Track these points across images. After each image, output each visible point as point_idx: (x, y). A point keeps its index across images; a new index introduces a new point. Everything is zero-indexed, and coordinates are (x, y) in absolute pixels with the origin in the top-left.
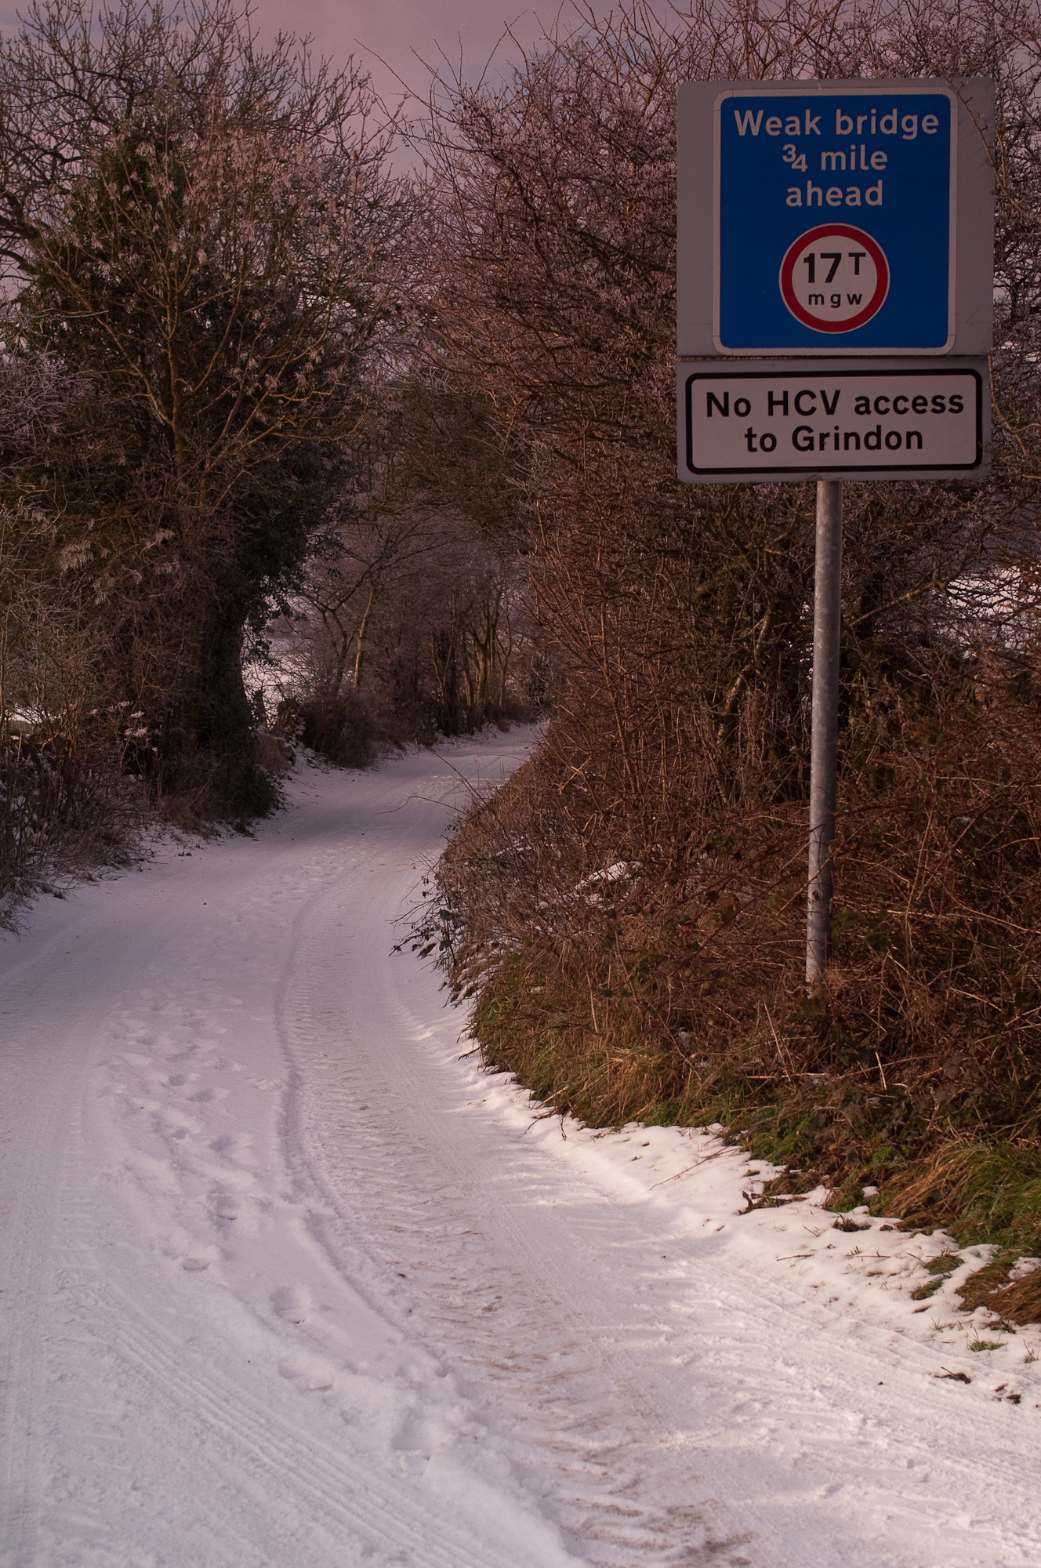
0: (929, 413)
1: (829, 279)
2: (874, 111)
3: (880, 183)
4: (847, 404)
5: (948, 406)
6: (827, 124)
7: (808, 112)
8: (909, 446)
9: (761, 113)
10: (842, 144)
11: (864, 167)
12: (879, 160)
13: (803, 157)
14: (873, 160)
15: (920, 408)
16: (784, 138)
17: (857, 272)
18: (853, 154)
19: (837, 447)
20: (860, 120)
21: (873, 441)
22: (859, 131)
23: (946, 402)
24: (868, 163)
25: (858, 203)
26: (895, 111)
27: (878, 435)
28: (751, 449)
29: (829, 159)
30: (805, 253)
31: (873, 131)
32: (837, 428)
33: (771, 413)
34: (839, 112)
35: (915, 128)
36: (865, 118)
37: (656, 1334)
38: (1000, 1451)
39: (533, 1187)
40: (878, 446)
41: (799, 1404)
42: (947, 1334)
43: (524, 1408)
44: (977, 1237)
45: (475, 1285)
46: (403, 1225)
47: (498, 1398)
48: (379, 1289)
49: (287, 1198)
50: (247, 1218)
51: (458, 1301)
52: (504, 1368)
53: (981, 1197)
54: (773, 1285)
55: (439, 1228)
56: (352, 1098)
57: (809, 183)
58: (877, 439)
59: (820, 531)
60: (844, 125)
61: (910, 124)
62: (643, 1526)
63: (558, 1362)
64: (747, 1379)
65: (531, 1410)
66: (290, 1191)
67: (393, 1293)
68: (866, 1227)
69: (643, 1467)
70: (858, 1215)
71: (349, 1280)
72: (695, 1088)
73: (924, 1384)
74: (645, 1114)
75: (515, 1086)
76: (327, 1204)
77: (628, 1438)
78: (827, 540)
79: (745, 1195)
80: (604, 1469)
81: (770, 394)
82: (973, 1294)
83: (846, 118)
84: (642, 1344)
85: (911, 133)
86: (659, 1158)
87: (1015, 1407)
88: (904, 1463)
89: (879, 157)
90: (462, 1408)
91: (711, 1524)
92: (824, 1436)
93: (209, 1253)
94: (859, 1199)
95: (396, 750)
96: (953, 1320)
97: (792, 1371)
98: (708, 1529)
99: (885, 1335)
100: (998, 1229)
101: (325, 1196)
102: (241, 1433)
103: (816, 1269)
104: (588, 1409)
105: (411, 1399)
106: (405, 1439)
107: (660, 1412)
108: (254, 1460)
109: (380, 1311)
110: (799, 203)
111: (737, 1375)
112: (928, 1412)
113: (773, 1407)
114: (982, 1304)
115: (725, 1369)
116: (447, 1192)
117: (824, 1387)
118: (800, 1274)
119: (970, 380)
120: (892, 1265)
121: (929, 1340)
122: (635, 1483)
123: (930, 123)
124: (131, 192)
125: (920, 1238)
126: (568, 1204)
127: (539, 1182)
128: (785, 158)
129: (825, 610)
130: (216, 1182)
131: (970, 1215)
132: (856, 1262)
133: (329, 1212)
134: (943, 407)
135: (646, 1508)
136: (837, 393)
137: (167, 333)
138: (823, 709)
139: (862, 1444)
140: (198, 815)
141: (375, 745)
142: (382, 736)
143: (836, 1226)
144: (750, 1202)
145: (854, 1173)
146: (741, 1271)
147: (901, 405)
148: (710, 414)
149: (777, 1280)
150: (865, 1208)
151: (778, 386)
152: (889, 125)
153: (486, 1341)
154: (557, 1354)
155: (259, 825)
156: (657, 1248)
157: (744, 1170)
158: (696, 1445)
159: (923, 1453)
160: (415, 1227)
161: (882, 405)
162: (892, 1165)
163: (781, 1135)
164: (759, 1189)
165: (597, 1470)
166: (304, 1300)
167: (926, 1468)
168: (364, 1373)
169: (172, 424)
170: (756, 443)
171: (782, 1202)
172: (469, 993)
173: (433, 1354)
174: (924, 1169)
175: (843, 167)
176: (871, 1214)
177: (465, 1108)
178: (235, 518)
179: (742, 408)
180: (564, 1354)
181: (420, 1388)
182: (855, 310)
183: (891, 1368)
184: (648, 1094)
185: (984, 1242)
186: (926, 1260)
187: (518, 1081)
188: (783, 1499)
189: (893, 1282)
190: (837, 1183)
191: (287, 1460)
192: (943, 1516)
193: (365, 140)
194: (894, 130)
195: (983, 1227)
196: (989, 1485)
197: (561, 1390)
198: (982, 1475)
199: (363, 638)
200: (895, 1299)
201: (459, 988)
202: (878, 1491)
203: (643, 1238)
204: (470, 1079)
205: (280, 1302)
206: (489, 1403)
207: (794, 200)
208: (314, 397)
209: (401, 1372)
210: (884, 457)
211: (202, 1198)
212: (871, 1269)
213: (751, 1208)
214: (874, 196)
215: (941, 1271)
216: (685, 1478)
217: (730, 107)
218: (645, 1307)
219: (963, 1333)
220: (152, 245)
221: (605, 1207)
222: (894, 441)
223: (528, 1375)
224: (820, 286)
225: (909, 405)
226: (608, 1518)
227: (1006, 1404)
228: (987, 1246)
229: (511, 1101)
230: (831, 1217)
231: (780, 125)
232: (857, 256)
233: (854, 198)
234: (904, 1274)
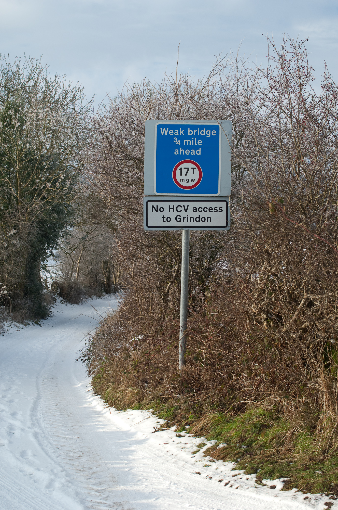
0: (213, 212)
1: (186, 175)
2: (198, 129)
3: (200, 148)
4: (190, 209)
5: (219, 210)
6: (186, 132)
7: (181, 129)
8: (208, 221)
9: (168, 129)
10: (190, 138)
11: (196, 144)
12: (200, 142)
13: (179, 141)
14: (198, 142)
15: (210, 211)
16: (174, 136)
17: (194, 173)
18: (193, 141)
19: (188, 221)
20: (195, 131)
21: (198, 219)
22: (195, 134)
23: (218, 209)
24: (197, 143)
25: (194, 154)
26: (204, 129)
27: (199, 218)
28: (164, 221)
29: (186, 142)
30: (179, 168)
31: (198, 135)
32: (188, 216)
33: (169, 211)
34: (189, 129)
35: (210, 134)
36: (196, 131)
37: (122, 463)
38: (203, 490)
39: (99, 426)
40: (199, 221)
41: (155, 479)
42: (198, 463)
43: (83, 480)
44: (212, 438)
45: (77, 451)
46: (61, 435)
47: (76, 477)
48: (50, 451)
49: (29, 428)
50: (17, 433)
51: (71, 454)
52: (80, 470)
53: (215, 428)
54: (157, 451)
55: (71, 436)
56: (54, 402)
57: (181, 148)
58: (199, 219)
59: (183, 244)
60: (191, 133)
61: (208, 133)
62: (107, 506)
63: (95, 469)
64: (144, 474)
65: (84, 480)
66: (30, 426)
67: (54, 452)
68: (185, 436)
69: (110, 493)
70: (183, 433)
71: (43, 449)
72: (147, 399)
73: (188, 475)
74: (133, 407)
75: (101, 399)
76: (40, 430)
77: (108, 487)
78: (185, 247)
79: (154, 428)
80: (100, 494)
81: (169, 206)
82: (207, 453)
83: (191, 131)
84: (119, 466)
85: (209, 135)
86: (134, 418)
87: (210, 480)
88: (177, 493)
89: (200, 141)
90: (65, 479)
91: (124, 506)
92: (159, 487)
93: (6, 442)
94: (184, 429)
95: (89, 298)
96: (200, 460)
97: (156, 472)
98: (123, 507)
99: (182, 463)
100: (218, 436)
101: (40, 427)
102: (7, 485)
103: (168, 447)
104: (100, 480)
105: (53, 477)
106: (50, 485)
107: (118, 481)
108: (9, 491)
109: (49, 457)
110: (178, 154)
111: (141, 473)
112: (188, 481)
113: (148, 480)
114: (209, 455)
115: (138, 471)
116: (75, 427)
117: (163, 476)
118: (165, 448)
119: (225, 203)
120: (188, 446)
121: (193, 465)
122: (107, 497)
123: (214, 133)
124: (6, 125)
125: (198, 439)
126: (108, 431)
127: (101, 425)
128: (174, 141)
129: (184, 266)
130: (10, 423)
131: (212, 433)
132: (179, 445)
133: (41, 432)
134: (217, 210)
135: (108, 502)
136: (188, 206)
137: (17, 168)
138: (184, 294)
139: (168, 489)
140: (23, 318)
141: (82, 297)
142: (85, 294)
143: (177, 436)
144: (155, 430)
145: (184, 422)
146: (150, 448)
147: (206, 210)
148: (153, 211)
149: (158, 450)
150: (185, 431)
151: (172, 204)
152: (203, 133)
153: (77, 464)
154: (95, 468)
155: (43, 322)
156: (129, 442)
157: (156, 421)
158: (125, 489)
159: (183, 491)
160: (64, 436)
161: (200, 210)
162: (193, 420)
163: (167, 412)
164: (159, 426)
165: (98, 494)
166: (29, 453)
167: (182, 494)
168: (41, 471)
169: (18, 196)
170: (165, 219)
171: (164, 430)
172: (92, 373)
173: (62, 467)
174: (201, 421)
175: (190, 144)
176: (187, 433)
177: (86, 405)
178: (36, 226)
179: (162, 210)
180: (97, 467)
181: (56, 475)
182: (193, 183)
183: (181, 471)
184: (134, 401)
185: (213, 440)
186: (197, 444)
187: (102, 398)
188: (144, 501)
189: (188, 450)
190: (179, 425)
191: (18, 491)
192: (183, 504)
193: (82, 108)
194: (204, 134)
195: (214, 436)
196: (197, 498)
197: (94, 476)
198: (196, 495)
199: (79, 263)
200: (187, 454)
201: (90, 371)
202: (169, 499)
203: (126, 439)
204: (89, 397)
205: (23, 454)
206: (74, 479)
207: (176, 153)
208: (62, 189)
209: (52, 471)
210: (201, 224)
211: (5, 427)
212: (183, 447)
213: (156, 431)
214: (198, 152)
215: (201, 447)
216: (120, 496)
217: (159, 127)
218: (122, 457)
219: (202, 462)
220: (13, 141)
221: (118, 431)
222: (204, 219)
223: (86, 472)
224: (183, 177)
225: (208, 210)
226: (98, 504)
227: (208, 479)
228: (214, 441)
229: (99, 403)
230: (176, 434)
231: (173, 132)
232: (194, 169)
233: (193, 152)
234: (191, 448)
